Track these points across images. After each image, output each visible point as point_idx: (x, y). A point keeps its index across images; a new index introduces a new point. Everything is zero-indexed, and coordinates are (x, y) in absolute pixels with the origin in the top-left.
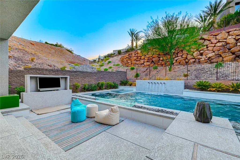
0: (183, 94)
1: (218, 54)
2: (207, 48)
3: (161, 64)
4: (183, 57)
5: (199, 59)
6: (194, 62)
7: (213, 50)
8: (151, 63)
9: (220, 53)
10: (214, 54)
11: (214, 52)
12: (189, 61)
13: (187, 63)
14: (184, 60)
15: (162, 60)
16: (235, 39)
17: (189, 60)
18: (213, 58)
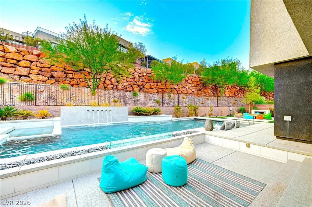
0: (128, 121)
1: (130, 85)
2: (122, 77)
3: (70, 83)
4: (101, 81)
5: (117, 86)
6: (113, 88)
7: (126, 80)
8: (49, 78)
9: (131, 84)
10: (127, 83)
11: (127, 82)
12: (108, 87)
13: (105, 88)
14: (102, 84)
15: (71, 78)
16: (138, 75)
17: (108, 85)
18: (127, 87)
